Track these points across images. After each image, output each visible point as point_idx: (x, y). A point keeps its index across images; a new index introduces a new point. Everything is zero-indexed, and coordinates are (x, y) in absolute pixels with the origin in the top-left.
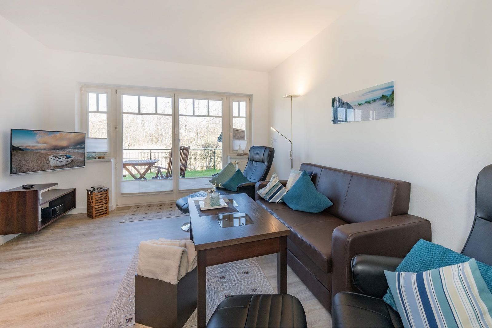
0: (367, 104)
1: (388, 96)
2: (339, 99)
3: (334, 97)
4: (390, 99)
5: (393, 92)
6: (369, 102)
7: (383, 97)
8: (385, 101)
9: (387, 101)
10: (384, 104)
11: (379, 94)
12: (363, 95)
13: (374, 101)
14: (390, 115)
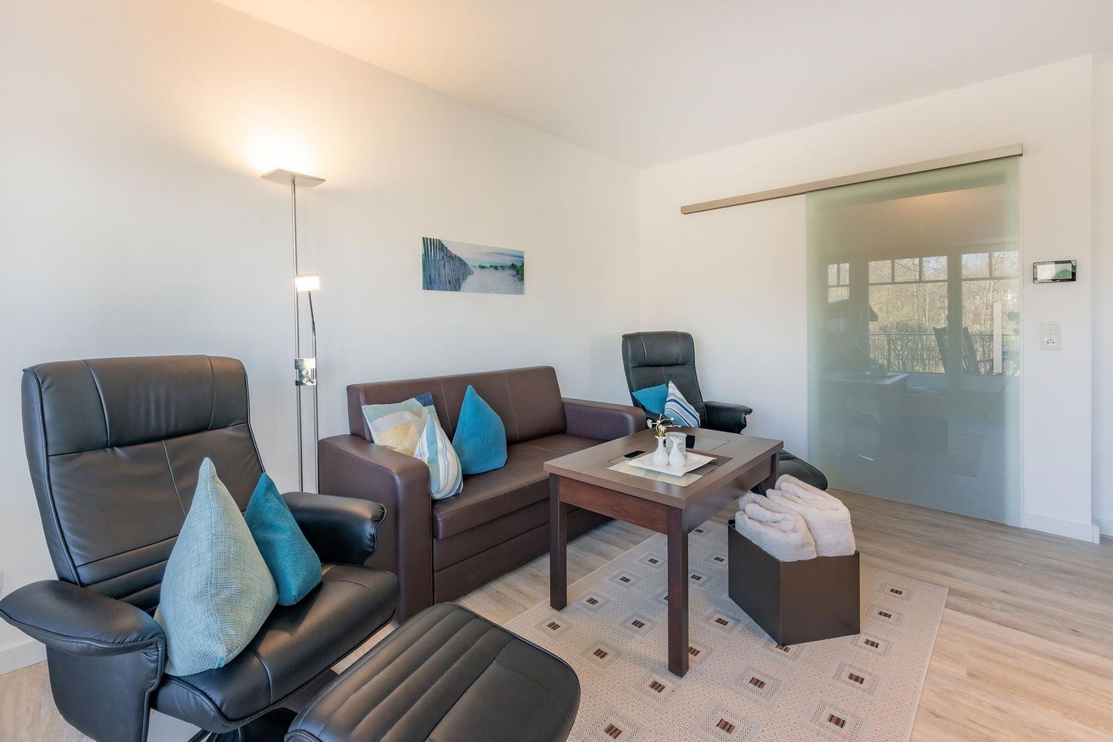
0: (492, 269)
1: (519, 267)
2: (442, 245)
3: (432, 238)
4: (520, 272)
5: (523, 264)
6: (496, 268)
7: (513, 266)
8: (515, 273)
9: (518, 272)
10: (514, 276)
11: (508, 261)
12: (487, 254)
13: (503, 267)
14: (520, 291)
